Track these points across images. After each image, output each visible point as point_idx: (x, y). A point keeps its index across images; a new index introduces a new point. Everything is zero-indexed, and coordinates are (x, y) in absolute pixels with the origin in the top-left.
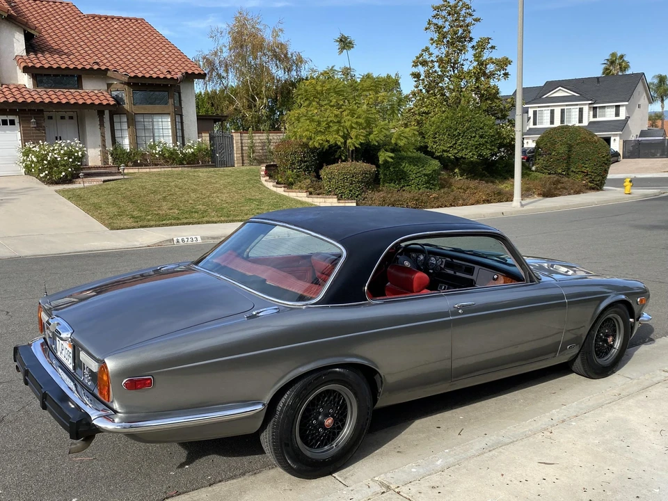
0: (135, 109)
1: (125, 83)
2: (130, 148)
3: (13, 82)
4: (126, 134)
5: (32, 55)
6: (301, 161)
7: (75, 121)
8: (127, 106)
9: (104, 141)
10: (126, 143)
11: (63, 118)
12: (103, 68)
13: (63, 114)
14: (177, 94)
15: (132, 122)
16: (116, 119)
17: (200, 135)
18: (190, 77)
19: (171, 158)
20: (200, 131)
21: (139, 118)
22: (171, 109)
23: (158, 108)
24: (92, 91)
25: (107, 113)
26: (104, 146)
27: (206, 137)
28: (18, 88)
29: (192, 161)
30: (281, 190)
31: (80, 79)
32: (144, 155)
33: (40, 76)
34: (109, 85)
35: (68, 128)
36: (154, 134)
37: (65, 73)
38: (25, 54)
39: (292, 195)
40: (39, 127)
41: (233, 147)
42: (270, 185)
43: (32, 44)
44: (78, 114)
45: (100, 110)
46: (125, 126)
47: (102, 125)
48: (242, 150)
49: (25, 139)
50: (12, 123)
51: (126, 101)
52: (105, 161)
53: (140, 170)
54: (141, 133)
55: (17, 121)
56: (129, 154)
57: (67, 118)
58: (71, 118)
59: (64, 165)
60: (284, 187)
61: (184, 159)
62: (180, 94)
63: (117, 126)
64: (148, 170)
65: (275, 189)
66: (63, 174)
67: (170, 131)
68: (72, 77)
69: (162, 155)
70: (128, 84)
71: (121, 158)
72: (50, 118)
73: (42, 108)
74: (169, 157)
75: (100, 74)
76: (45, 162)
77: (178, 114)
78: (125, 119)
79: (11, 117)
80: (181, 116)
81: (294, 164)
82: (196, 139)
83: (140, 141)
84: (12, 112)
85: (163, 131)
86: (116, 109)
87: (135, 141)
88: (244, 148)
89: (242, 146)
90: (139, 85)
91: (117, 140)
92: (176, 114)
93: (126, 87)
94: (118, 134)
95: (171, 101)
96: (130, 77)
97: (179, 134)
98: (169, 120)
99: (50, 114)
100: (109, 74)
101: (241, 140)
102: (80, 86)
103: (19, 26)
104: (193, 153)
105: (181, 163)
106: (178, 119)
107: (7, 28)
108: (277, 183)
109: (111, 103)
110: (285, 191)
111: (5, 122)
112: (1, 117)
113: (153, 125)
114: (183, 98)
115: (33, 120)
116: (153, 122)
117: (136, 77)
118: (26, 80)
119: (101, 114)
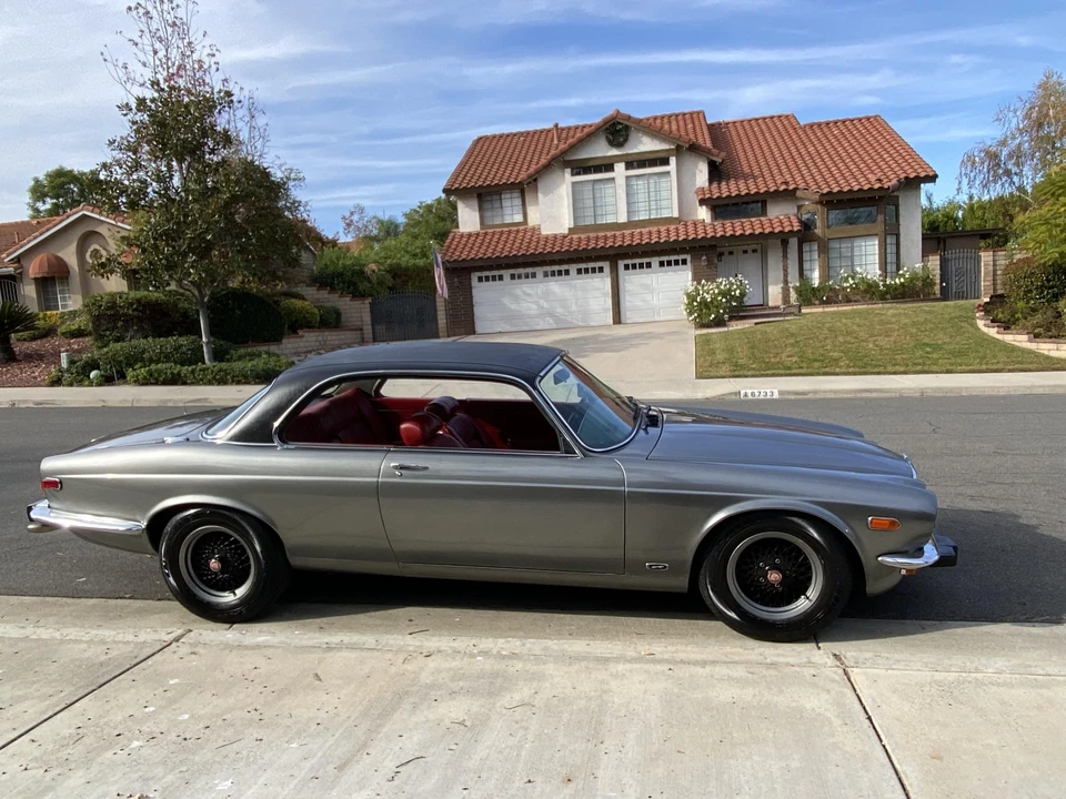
0: (829, 233)
1: (817, 203)
2: (820, 283)
3: (694, 218)
4: (816, 265)
5: (715, 185)
6: (1042, 286)
7: (758, 255)
8: (818, 231)
9: (786, 276)
10: (815, 278)
11: (745, 252)
12: (791, 188)
13: (746, 248)
14: (893, 208)
15: (824, 249)
16: (806, 247)
17: (926, 259)
18: (912, 183)
19: (869, 292)
20: (926, 252)
21: (835, 245)
22: (879, 227)
23: (861, 228)
24: (780, 216)
25: (794, 242)
26: (786, 282)
27: (934, 262)
28: (695, 225)
29: (905, 293)
30: (993, 332)
31: (764, 204)
32: (832, 289)
33: (720, 208)
34: (799, 207)
35: (752, 264)
36: (853, 263)
37: (745, 200)
38: (707, 184)
39: (1009, 338)
40: (710, 263)
41: (979, 271)
42: (980, 324)
43: (716, 173)
44: (759, 245)
45: (783, 239)
46: (816, 255)
47: (785, 255)
48: (995, 274)
49: (697, 278)
50: (684, 262)
51: (819, 224)
52: (786, 299)
53: (826, 310)
54: (835, 263)
55: (689, 260)
56: (818, 289)
57: (750, 251)
58: (754, 251)
59: (717, 307)
60: (999, 327)
61: (887, 293)
62: (897, 207)
63: (806, 256)
64: (835, 309)
65: (985, 330)
67: (877, 256)
68: (755, 203)
69: (855, 289)
70: (820, 203)
71: (809, 295)
72: (731, 253)
73: (713, 243)
74: (866, 291)
75: (788, 195)
76: (695, 304)
77: (892, 231)
78: (816, 247)
79: (684, 257)
80: (898, 236)
81: (1031, 291)
82: (915, 260)
83: (832, 273)
84: (683, 251)
85: (867, 259)
86: (806, 233)
87: (825, 276)
88: (998, 273)
89: (995, 271)
90: (832, 201)
91: (805, 273)
92: (887, 234)
93: (819, 207)
94: (806, 266)
95: (880, 218)
96: (822, 195)
97: (891, 258)
98: (877, 242)
99: (730, 249)
100: (799, 193)
101: (994, 261)
102: (764, 213)
103: (701, 155)
104: (902, 284)
105: (883, 297)
106: (891, 240)
107: (689, 160)
108: (993, 321)
109: (796, 229)
110: (998, 333)
111: (677, 263)
112: (673, 258)
113: (852, 251)
114: (901, 211)
115: (704, 258)
116: (852, 248)
117: (830, 193)
118: (704, 214)
119: (785, 243)
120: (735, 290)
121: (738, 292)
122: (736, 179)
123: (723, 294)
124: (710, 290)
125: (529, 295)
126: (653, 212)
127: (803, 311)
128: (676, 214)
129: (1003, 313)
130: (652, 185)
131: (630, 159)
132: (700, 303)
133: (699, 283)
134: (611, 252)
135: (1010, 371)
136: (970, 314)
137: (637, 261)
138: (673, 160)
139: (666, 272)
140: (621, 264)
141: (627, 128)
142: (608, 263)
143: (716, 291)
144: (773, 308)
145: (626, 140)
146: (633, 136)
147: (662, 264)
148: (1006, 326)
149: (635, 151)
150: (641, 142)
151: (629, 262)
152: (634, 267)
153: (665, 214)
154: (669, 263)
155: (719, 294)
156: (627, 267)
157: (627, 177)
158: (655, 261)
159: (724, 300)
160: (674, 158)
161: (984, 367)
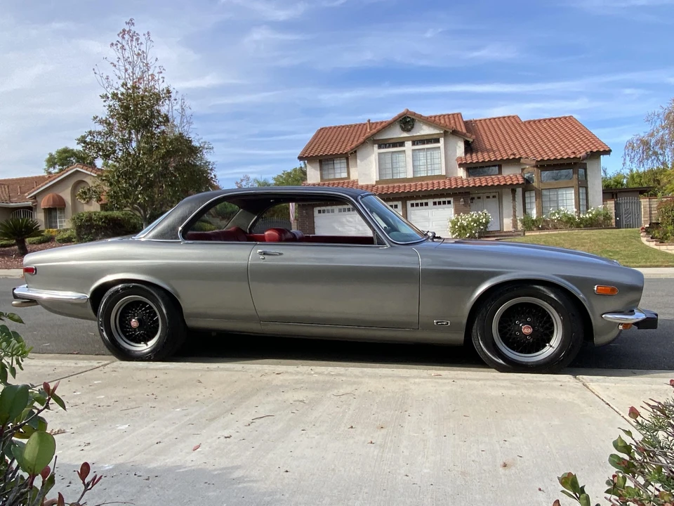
0: (542, 186)
1: (534, 167)
2: (537, 217)
3: (455, 175)
4: (534, 206)
5: (468, 155)
7: (497, 199)
8: (535, 184)
9: (515, 212)
10: (534, 214)
11: (488, 197)
12: (517, 157)
13: (489, 195)
14: (583, 170)
15: (539, 195)
16: (527, 194)
17: (605, 203)
18: (595, 155)
19: (569, 222)
20: (605, 199)
21: (545, 192)
22: (575, 182)
23: (562, 182)
24: (510, 174)
25: (519, 191)
26: (515, 216)
27: (611, 205)
28: (456, 179)
29: (592, 224)
30: (652, 245)
31: (500, 167)
32: (545, 221)
33: (471, 169)
34: (523, 170)
35: (493, 203)
36: (558, 204)
37: (487, 164)
38: (463, 155)
39: (663, 248)
40: (466, 204)
41: (640, 211)
42: (644, 240)
43: (469, 148)
44: (497, 192)
45: (513, 189)
46: (534, 200)
47: (514, 199)
48: (650, 214)
49: (457, 212)
50: (449, 202)
51: (535, 179)
52: (515, 225)
53: (541, 233)
54: (546, 204)
55: (452, 201)
56: (536, 221)
57: (491, 197)
58: (494, 197)
59: (471, 229)
60: (656, 241)
61: (581, 223)
62: (586, 170)
63: (527, 200)
64: (547, 233)
65: (647, 243)
66: (468, 235)
67: (574, 201)
68: (494, 167)
69: (560, 220)
70: (537, 166)
71: (530, 225)
72: (479, 198)
73: (468, 191)
74: (567, 222)
75: (515, 161)
76: (456, 227)
77: (583, 185)
78: (533, 194)
79: (449, 199)
80: (587, 188)
82: (598, 204)
83: (545, 211)
84: (448, 195)
85: (567, 202)
86: (527, 185)
87: (540, 212)
88: (653, 212)
89: (650, 211)
90: (544, 165)
91: (527, 210)
92: (579, 186)
93: (535, 169)
94: (528, 206)
95: (575, 176)
96: (538, 161)
97: (583, 202)
98: (573, 192)
99: (479, 195)
100: (522, 161)
101: (650, 204)
102: (500, 172)
103: (460, 137)
104: (590, 218)
105: (578, 226)
106: (582, 190)
107: (452, 140)
108: (652, 238)
109: (521, 182)
110: (656, 245)
111: (444, 203)
112: (442, 200)
113: (558, 198)
114: (588, 173)
115: (462, 200)
116: (557, 194)
117: (542, 160)
118: (461, 173)
119: (514, 191)
120: (482, 219)
121: (484, 220)
122: (482, 152)
123: (475, 221)
124: (465, 219)
125: (351, 222)
126: (430, 172)
127: (526, 234)
128: (444, 173)
129: (659, 233)
130: (429, 155)
131: (415, 139)
132: (460, 227)
133: (459, 215)
134: (403, 196)
135: (666, 267)
136: (637, 235)
137: (419, 201)
138: (442, 140)
139: (437, 209)
140: (409, 203)
141: (413, 120)
142: (400, 202)
143: (470, 219)
144: (506, 232)
145: (412, 127)
146: (417, 125)
147: (435, 203)
148: (662, 241)
149: (418, 134)
150: (422, 129)
151: (414, 202)
152: (417, 205)
153: (437, 173)
154: (440, 203)
155: (472, 221)
156: (412, 205)
157: (413, 150)
158: (430, 202)
159: (475, 225)
160: (443, 139)
161: (648, 264)
